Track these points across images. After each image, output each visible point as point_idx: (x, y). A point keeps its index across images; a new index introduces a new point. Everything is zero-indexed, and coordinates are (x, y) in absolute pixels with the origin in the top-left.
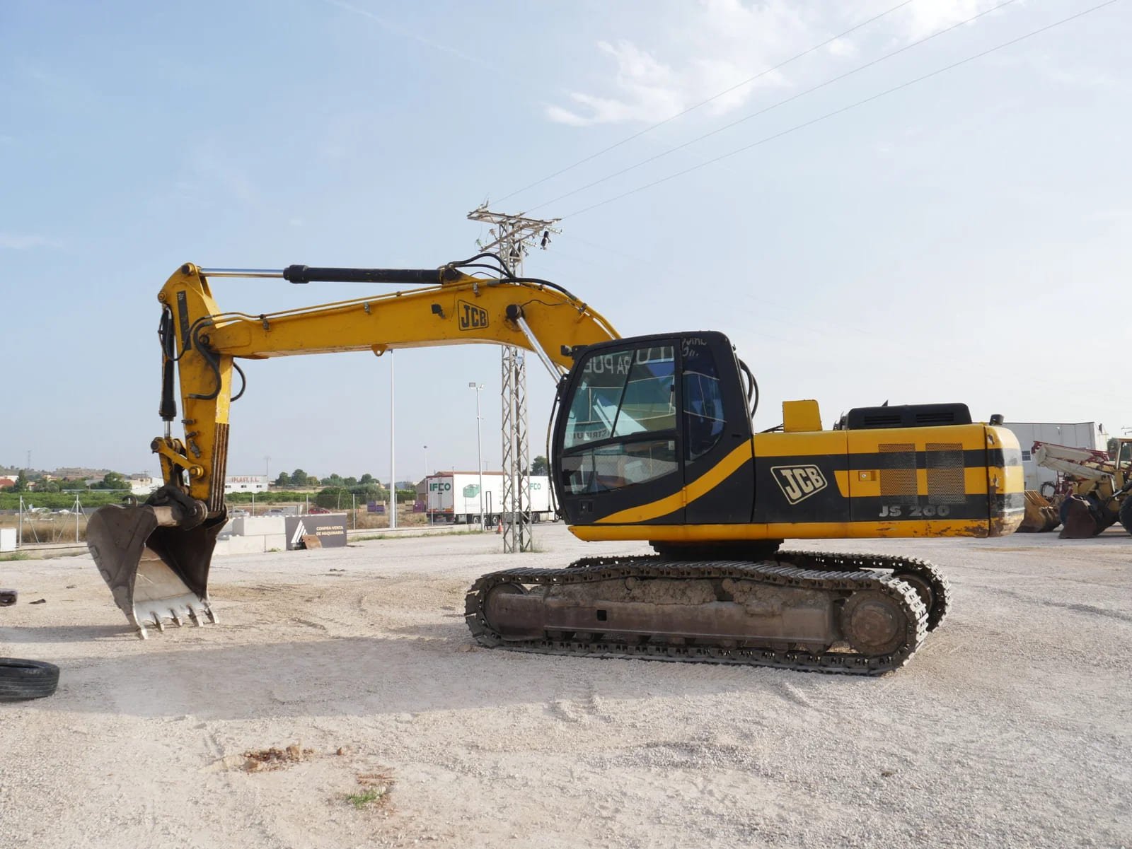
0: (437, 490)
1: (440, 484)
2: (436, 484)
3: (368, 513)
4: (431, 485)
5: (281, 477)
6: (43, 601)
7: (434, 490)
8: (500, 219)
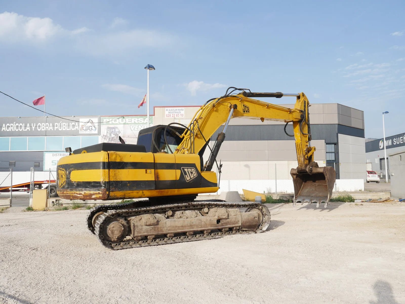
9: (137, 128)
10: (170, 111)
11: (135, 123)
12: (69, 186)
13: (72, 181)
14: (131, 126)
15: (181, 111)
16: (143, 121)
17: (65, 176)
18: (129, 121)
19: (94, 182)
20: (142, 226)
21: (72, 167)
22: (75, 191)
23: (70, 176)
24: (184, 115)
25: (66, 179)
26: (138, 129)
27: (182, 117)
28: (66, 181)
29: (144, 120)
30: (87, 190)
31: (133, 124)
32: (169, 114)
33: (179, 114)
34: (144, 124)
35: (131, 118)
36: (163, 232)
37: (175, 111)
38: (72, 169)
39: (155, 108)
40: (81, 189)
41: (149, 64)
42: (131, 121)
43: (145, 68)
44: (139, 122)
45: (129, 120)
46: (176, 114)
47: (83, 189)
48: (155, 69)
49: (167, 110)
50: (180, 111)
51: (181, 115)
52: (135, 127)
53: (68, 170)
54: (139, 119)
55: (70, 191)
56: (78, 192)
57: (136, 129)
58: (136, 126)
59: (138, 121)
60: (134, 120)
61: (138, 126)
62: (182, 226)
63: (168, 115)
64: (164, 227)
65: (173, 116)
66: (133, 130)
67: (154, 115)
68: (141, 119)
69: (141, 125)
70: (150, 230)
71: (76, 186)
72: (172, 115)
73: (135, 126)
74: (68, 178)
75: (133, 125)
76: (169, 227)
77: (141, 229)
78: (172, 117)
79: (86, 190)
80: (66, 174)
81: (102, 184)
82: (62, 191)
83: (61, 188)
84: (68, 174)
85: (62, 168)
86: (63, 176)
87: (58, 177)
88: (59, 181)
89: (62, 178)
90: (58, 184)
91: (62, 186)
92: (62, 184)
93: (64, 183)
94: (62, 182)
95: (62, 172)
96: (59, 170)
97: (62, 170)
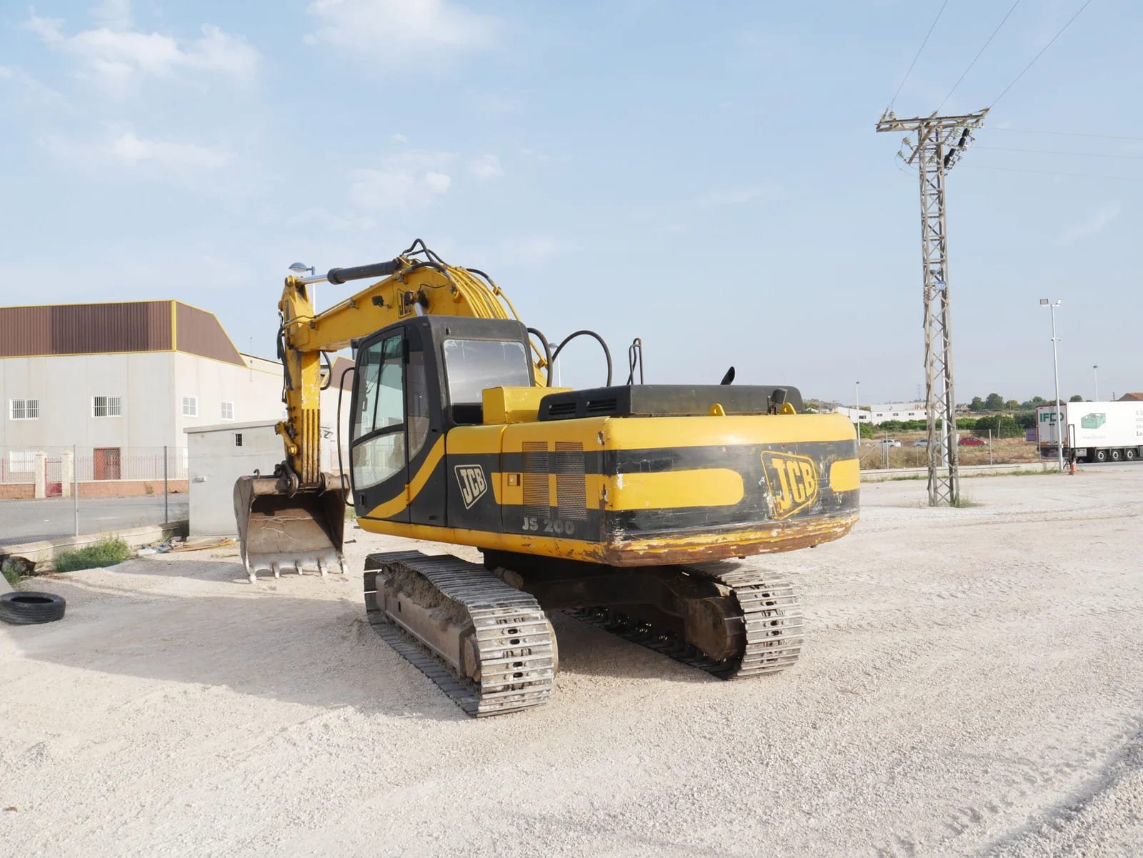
0: (1048, 420)
1: (1051, 414)
2: (1048, 414)
3: (1027, 442)
4: (1041, 415)
5: (973, 402)
6: (354, 541)
7: (1045, 421)
8: (916, 124)
12: (825, 507)
13: (835, 490)
17: (813, 477)
21: (832, 452)
22: (839, 520)
23: (829, 476)
25: (817, 486)
28: (818, 492)
38: (833, 456)
40: (848, 511)
53: (825, 459)
55: (828, 522)
71: (841, 504)
74: (824, 483)
80: (818, 472)
82: (797, 526)
83: (793, 517)
84: (821, 472)
85: (798, 454)
86: (807, 478)
87: (768, 483)
88: (774, 495)
89: (798, 486)
90: (771, 506)
91: (796, 511)
92: (799, 505)
93: (807, 499)
94: (800, 497)
95: (797, 465)
96: (773, 459)
97: (797, 458)
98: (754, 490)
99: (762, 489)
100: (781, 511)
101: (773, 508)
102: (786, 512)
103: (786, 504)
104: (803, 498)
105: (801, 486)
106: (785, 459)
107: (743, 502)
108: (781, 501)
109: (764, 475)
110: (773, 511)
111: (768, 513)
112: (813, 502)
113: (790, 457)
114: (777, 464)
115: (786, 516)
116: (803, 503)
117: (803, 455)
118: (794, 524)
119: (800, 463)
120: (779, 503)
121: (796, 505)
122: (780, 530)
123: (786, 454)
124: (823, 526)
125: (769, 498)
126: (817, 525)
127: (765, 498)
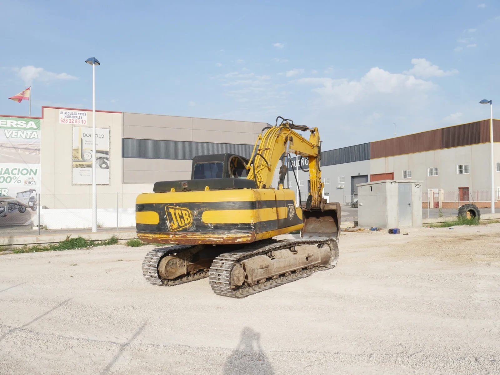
9: (16, 134)
10: (67, 115)
11: (12, 127)
12: (198, 229)
13: (205, 222)
14: (6, 131)
15: (82, 116)
16: (25, 126)
17: (189, 216)
18: (2, 124)
19: (242, 224)
20: (258, 269)
21: (204, 207)
22: (211, 235)
23: (201, 217)
24: (86, 121)
25: (192, 220)
26: (17, 136)
27: (83, 124)
28: (193, 223)
29: (27, 124)
30: (232, 233)
31: (8, 128)
32: (65, 118)
33: (79, 119)
34: (27, 129)
35: (5, 119)
36: (272, 274)
37: (74, 115)
39: (44, 108)
40: (221, 232)
41: (96, 58)
42: (6, 124)
43: (86, 62)
44: (19, 126)
45: (2, 122)
46: (75, 119)
47: (226, 232)
48: (100, 64)
49: (62, 113)
50: (80, 116)
51: (82, 121)
52: (12, 133)
53: (197, 210)
54: (19, 122)
55: (200, 235)
56: (217, 236)
57: (13, 136)
58: (14, 132)
59: (17, 124)
60: (11, 122)
61: (17, 131)
62: (284, 267)
63: (63, 120)
64: (272, 269)
65: (72, 121)
66: (9, 136)
67: (42, 118)
68: (21, 123)
69: (23, 130)
70: (263, 273)
71: (212, 229)
72: (69, 121)
73: (12, 131)
74: (197, 219)
75: (9, 130)
76: (276, 268)
77: (257, 273)
78: (70, 122)
79: (230, 233)
80: (193, 215)
81: (252, 226)
82: (181, 235)
83: (179, 231)
84: (195, 215)
85: (181, 207)
86: (185, 217)
87: (167, 218)
88: (170, 222)
89: (180, 219)
90: (169, 226)
91: (180, 229)
92: (181, 227)
93: (186, 225)
94: (182, 224)
95: (180, 212)
96: (170, 209)
97: (181, 209)
98: (163, 220)
99: (165, 220)
100: (173, 228)
101: (170, 227)
102: (175, 229)
103: (176, 226)
104: (184, 224)
105: (182, 220)
106: (175, 209)
107: (159, 224)
108: (173, 225)
109: (166, 214)
110: (170, 229)
111: (168, 228)
112: (189, 226)
113: (177, 208)
114: (171, 211)
115: (176, 231)
116: (184, 226)
117: (184, 207)
118: (179, 234)
119: (182, 211)
120: (173, 226)
121: (180, 227)
122: (173, 235)
123: (176, 207)
124: (197, 236)
125: (168, 223)
126: (192, 236)
127: (166, 223)
